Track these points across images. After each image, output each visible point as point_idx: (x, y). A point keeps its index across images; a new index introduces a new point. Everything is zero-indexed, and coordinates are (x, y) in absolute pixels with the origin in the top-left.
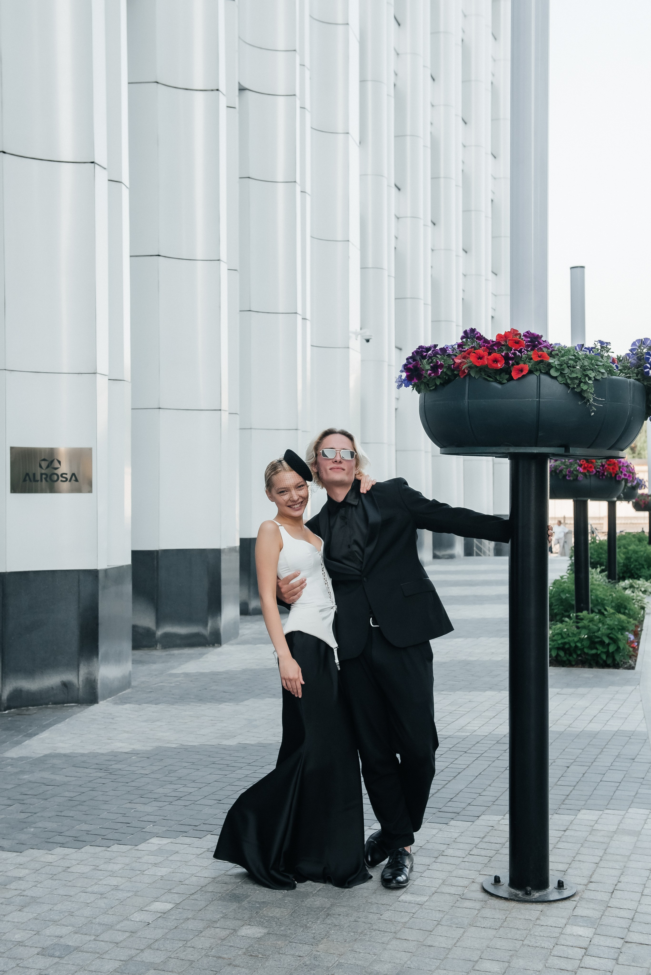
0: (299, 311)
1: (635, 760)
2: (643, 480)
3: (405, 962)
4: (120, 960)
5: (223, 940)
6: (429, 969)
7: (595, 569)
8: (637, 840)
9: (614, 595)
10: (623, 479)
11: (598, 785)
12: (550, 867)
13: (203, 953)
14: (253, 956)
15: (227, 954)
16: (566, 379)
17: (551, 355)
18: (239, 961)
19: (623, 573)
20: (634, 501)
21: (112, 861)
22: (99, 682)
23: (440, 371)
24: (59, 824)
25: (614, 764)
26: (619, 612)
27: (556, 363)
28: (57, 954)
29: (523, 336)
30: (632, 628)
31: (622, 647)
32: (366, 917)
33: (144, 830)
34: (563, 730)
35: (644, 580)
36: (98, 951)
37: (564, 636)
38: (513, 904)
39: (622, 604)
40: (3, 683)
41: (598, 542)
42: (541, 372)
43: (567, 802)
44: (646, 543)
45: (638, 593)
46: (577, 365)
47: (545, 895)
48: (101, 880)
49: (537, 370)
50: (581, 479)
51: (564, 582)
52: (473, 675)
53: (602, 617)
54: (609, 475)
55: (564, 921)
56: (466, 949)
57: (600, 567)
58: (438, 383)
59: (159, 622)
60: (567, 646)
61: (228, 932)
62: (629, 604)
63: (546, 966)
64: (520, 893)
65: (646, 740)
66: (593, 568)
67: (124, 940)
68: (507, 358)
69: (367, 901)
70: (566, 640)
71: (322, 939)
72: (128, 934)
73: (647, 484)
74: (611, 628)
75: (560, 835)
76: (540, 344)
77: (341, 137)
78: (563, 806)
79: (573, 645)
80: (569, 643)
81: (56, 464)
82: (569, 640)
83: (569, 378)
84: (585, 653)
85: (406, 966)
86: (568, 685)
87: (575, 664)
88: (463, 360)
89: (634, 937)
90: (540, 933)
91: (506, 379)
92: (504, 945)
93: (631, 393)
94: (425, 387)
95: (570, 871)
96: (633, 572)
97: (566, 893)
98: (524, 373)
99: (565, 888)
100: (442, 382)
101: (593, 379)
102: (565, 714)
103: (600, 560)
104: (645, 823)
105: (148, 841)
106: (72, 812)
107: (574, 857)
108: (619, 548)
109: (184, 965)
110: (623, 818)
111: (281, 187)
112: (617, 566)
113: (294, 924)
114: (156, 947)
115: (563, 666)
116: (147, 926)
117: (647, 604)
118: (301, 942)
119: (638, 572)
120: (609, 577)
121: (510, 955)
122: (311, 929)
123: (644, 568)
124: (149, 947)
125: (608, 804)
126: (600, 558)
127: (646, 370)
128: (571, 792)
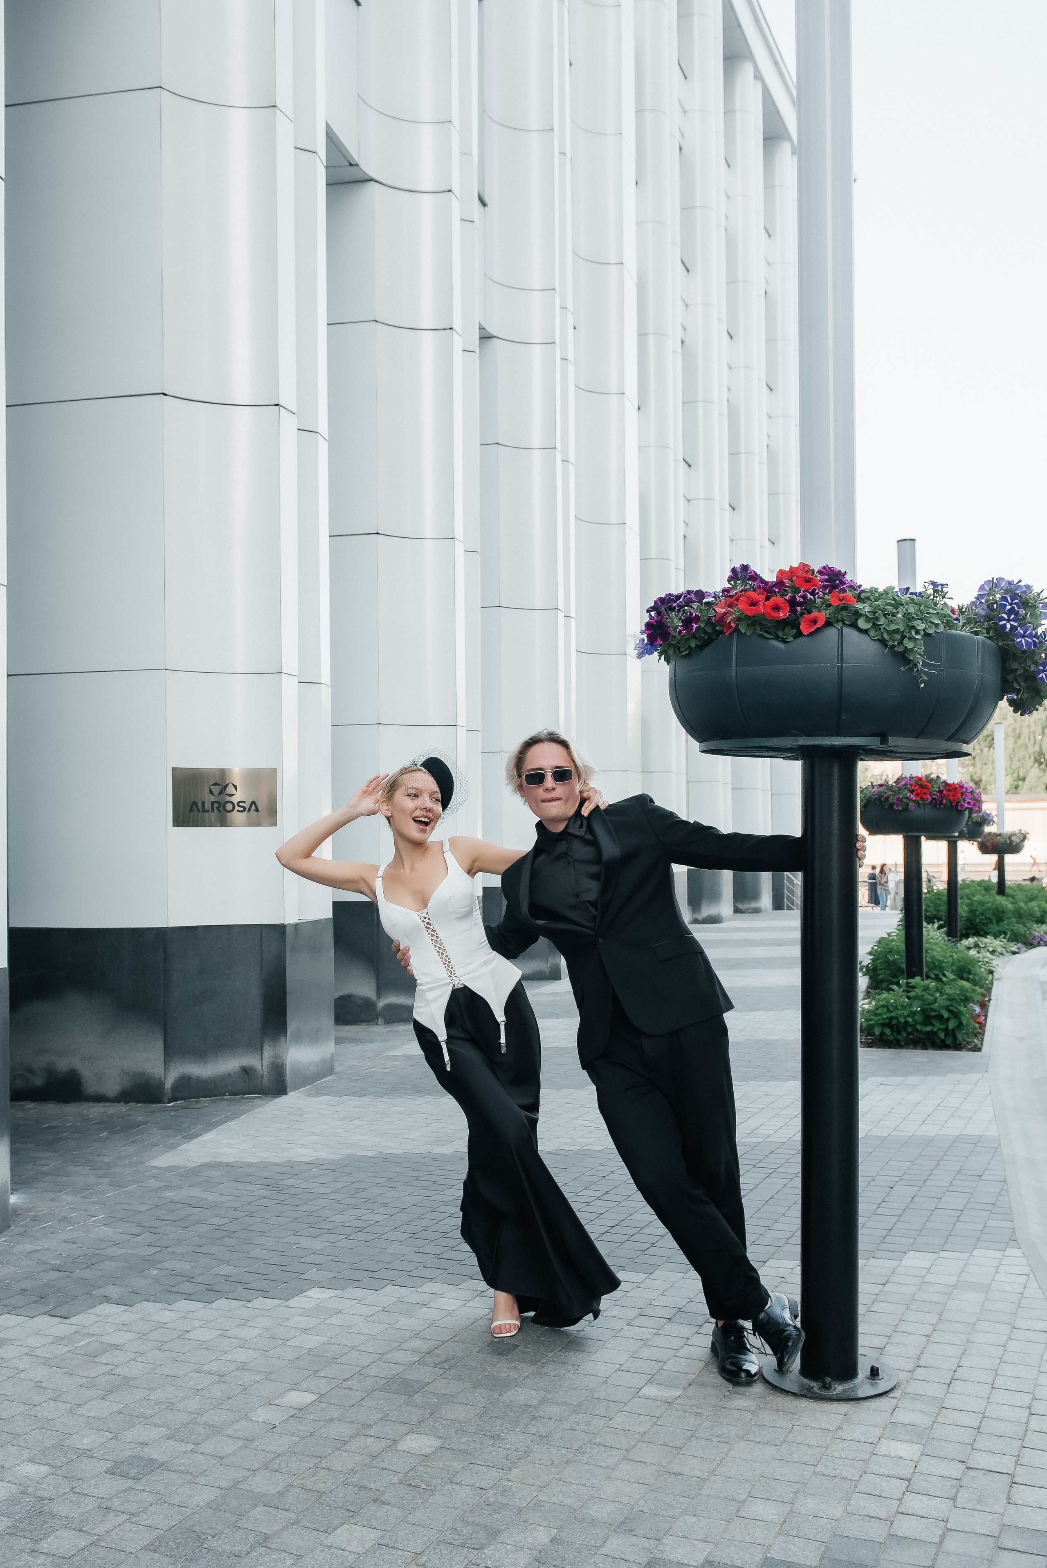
0: (561, 606)
1: (983, 1178)
2: (991, 814)
3: (636, 1502)
4: (219, 1488)
5: (374, 1457)
6: (670, 1514)
7: (931, 924)
8: (986, 1299)
9: (955, 956)
10: (967, 808)
11: (932, 1214)
12: (859, 1342)
13: (341, 1480)
14: (413, 1486)
15: (374, 1481)
16: (882, 633)
17: (859, 599)
18: (391, 1494)
19: (966, 929)
20: (979, 840)
21: (249, 1323)
22: (288, 1068)
23: (695, 626)
24: (194, 1264)
25: (955, 1183)
26: (962, 978)
27: (866, 610)
28: (133, 1473)
29: (817, 572)
30: (980, 998)
31: (965, 1023)
32: (588, 1423)
33: (303, 1277)
34: (886, 1134)
35: (993, 938)
36: (191, 1470)
37: (891, 1008)
38: (804, 1403)
39: (964, 968)
40: (166, 1069)
41: (935, 891)
42: (844, 624)
43: (889, 1239)
44: (994, 892)
45: (984, 954)
46: (898, 612)
47: (852, 1389)
48: (226, 1352)
49: (838, 621)
50: (913, 808)
51: (893, 940)
52: (772, 1059)
53: (939, 985)
54: (948, 804)
55: (877, 1432)
56: (730, 1480)
57: (938, 922)
58: (693, 646)
59: (380, 990)
60: (894, 1022)
61: (384, 1444)
62: (973, 967)
63: (848, 1511)
64: (815, 1384)
65: (997, 1148)
66: (929, 923)
67: (234, 1453)
68: (793, 603)
69: (593, 1395)
70: (893, 1014)
71: (518, 1459)
72: (240, 1443)
73: (995, 819)
74: (951, 999)
75: (877, 1292)
76: (843, 583)
77: (615, 398)
78: (883, 1246)
79: (902, 1020)
80: (897, 1018)
81: (230, 790)
82: (897, 1014)
83: (887, 630)
84: (917, 1030)
85: (637, 1509)
86: (895, 1073)
87: (905, 1045)
88: (729, 609)
89: (981, 1460)
90: (842, 1453)
91: (792, 636)
92: (786, 1472)
93: (980, 659)
94: (675, 651)
95: (889, 1348)
96: (978, 927)
97: (883, 1386)
98: (818, 625)
99: (880, 1377)
100: (699, 644)
101: (922, 633)
102: (889, 1112)
103: (938, 914)
104: (997, 1272)
105: (304, 1294)
106: (214, 1247)
107: (896, 1326)
108: (962, 898)
109: (309, 1500)
110: (965, 1265)
111: (537, 455)
112: (959, 921)
113: (481, 1433)
114: (276, 1467)
115: (890, 1048)
116: (271, 1431)
117: (996, 967)
118: (487, 1464)
119: (985, 928)
120: (949, 934)
121: (794, 1490)
122: (504, 1442)
123: (992, 923)
124: (266, 1466)
125: (945, 1243)
126: (938, 911)
127: (1001, 623)
128: (895, 1224)
